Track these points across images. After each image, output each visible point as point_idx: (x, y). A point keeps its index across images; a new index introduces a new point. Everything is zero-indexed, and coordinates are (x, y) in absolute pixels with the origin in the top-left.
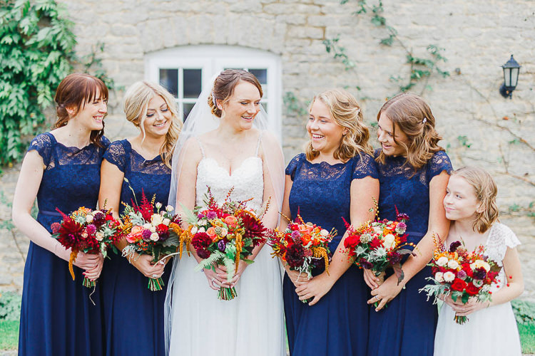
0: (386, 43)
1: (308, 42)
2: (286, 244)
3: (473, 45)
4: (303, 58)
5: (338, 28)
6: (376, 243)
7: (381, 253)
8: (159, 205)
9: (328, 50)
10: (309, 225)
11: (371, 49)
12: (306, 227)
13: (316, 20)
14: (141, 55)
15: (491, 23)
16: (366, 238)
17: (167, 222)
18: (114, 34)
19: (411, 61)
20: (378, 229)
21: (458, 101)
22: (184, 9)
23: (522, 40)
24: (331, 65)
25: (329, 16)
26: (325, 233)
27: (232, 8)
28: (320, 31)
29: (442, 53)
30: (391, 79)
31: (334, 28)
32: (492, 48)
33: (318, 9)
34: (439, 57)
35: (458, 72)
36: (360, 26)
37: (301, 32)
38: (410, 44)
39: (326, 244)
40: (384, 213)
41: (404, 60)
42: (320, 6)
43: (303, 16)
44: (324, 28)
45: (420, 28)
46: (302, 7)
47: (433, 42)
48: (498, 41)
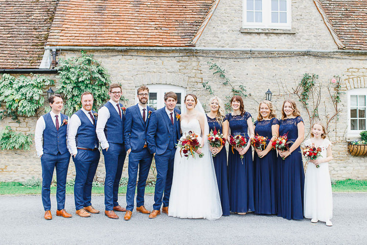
0: (225, 84)
1: (196, 83)
2: (255, 141)
3: (255, 85)
4: (194, 89)
5: (207, 79)
6: (281, 143)
7: (283, 145)
8: (219, 133)
9: (204, 86)
10: (260, 136)
11: (219, 86)
12: (259, 137)
13: (199, 75)
14: (134, 87)
15: (261, 77)
16: (278, 142)
17: (219, 137)
18: (124, 80)
19: (233, 91)
20: (280, 139)
21: (250, 105)
22: (150, 71)
23: (272, 84)
24: (204, 92)
25: (203, 74)
26: (265, 138)
27: (168, 71)
28: (201, 80)
29: (244, 88)
30: (226, 98)
31: (206, 79)
32: (262, 87)
33: (200, 72)
34: (243, 90)
35: (250, 95)
36: (215, 78)
37: (193, 80)
38: (233, 85)
39: (265, 141)
40: (281, 133)
41: (231, 90)
42: (201, 71)
43: (194, 74)
44: (202, 78)
45: (236, 79)
46: (194, 71)
47: (241, 84)
48: (264, 84)
